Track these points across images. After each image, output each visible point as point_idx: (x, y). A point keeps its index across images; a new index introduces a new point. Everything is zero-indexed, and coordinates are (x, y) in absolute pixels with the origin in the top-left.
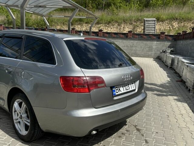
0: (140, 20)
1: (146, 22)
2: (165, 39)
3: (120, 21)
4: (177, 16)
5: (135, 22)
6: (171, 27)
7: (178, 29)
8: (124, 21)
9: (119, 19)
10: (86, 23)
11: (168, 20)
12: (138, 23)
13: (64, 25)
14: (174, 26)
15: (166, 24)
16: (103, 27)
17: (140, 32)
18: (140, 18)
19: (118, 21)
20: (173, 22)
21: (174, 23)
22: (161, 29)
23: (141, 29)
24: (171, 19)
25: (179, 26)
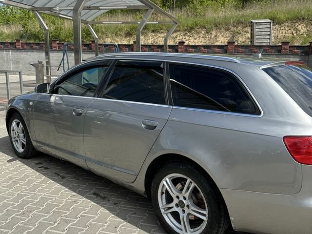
0: (242, 23)
1: (255, 27)
2: (289, 52)
3: (209, 26)
4: (303, 13)
5: (234, 26)
6: (294, 32)
7: (307, 35)
8: (216, 26)
9: (207, 22)
10: (153, 31)
11: (289, 22)
12: (240, 28)
13: (117, 36)
14: (300, 31)
15: (286, 28)
16: (181, 37)
17: (243, 42)
18: (242, 20)
19: (206, 27)
20: (297, 24)
21: (300, 26)
22: (278, 36)
23: (245, 37)
24: (294, 19)
25: (308, 30)
